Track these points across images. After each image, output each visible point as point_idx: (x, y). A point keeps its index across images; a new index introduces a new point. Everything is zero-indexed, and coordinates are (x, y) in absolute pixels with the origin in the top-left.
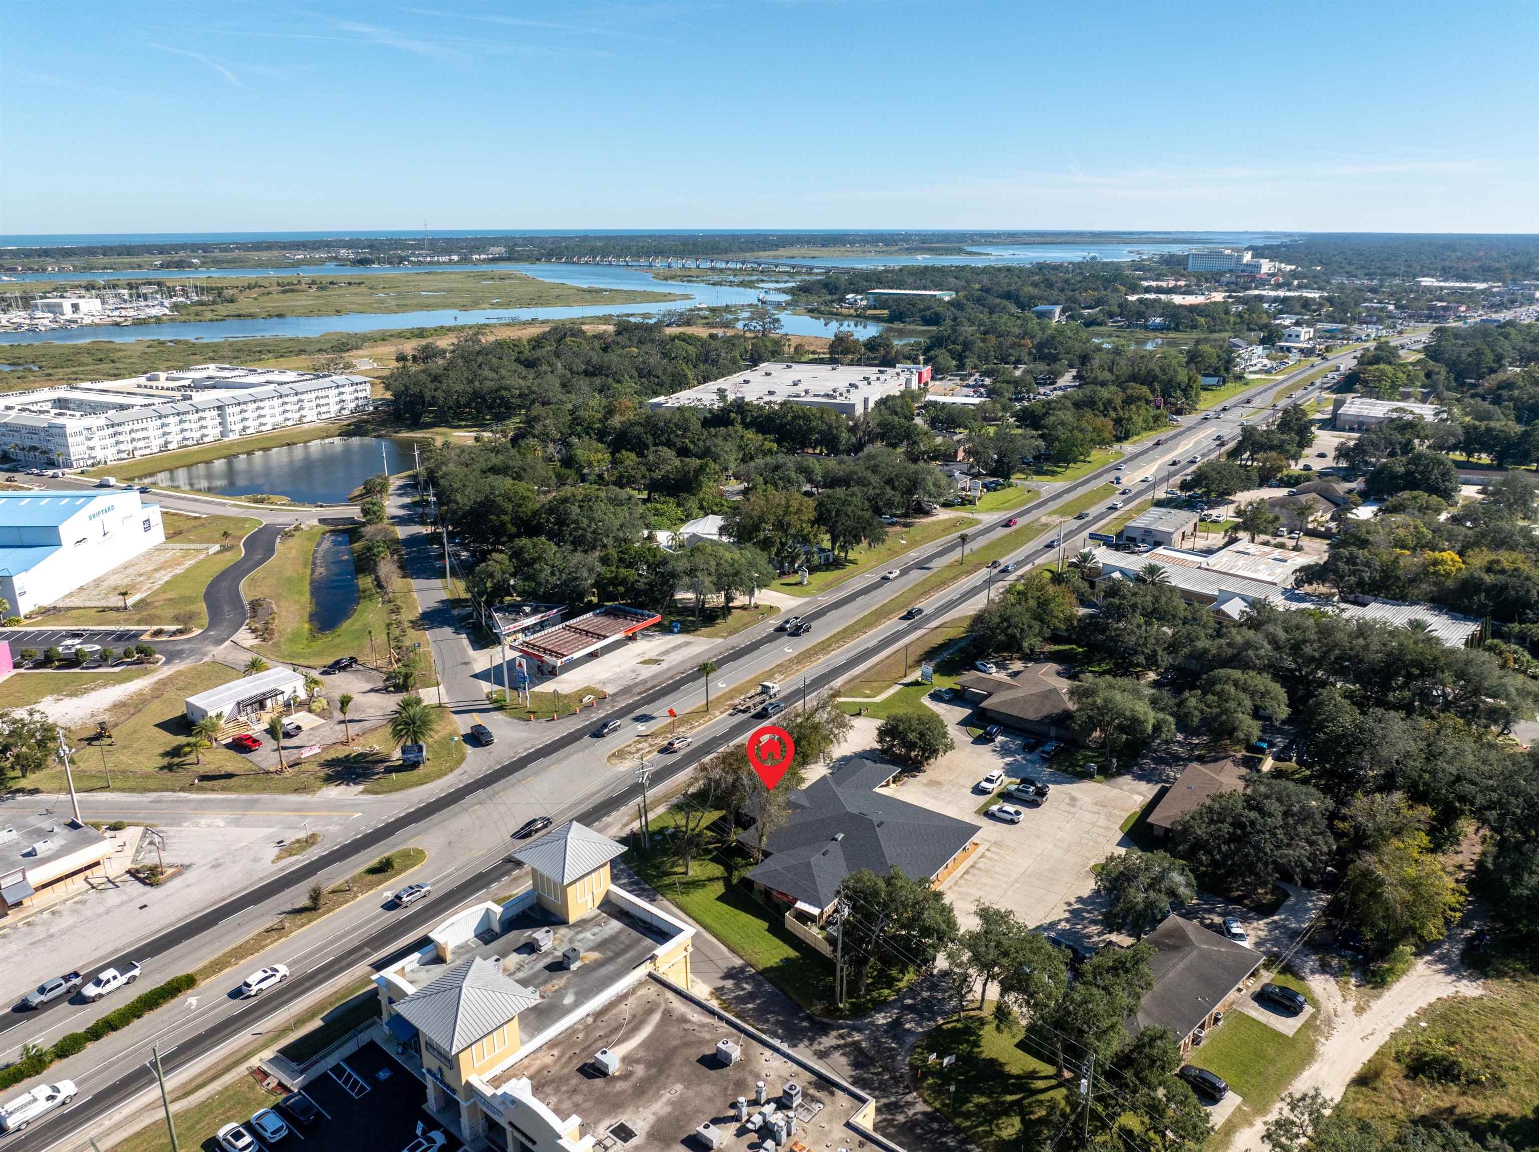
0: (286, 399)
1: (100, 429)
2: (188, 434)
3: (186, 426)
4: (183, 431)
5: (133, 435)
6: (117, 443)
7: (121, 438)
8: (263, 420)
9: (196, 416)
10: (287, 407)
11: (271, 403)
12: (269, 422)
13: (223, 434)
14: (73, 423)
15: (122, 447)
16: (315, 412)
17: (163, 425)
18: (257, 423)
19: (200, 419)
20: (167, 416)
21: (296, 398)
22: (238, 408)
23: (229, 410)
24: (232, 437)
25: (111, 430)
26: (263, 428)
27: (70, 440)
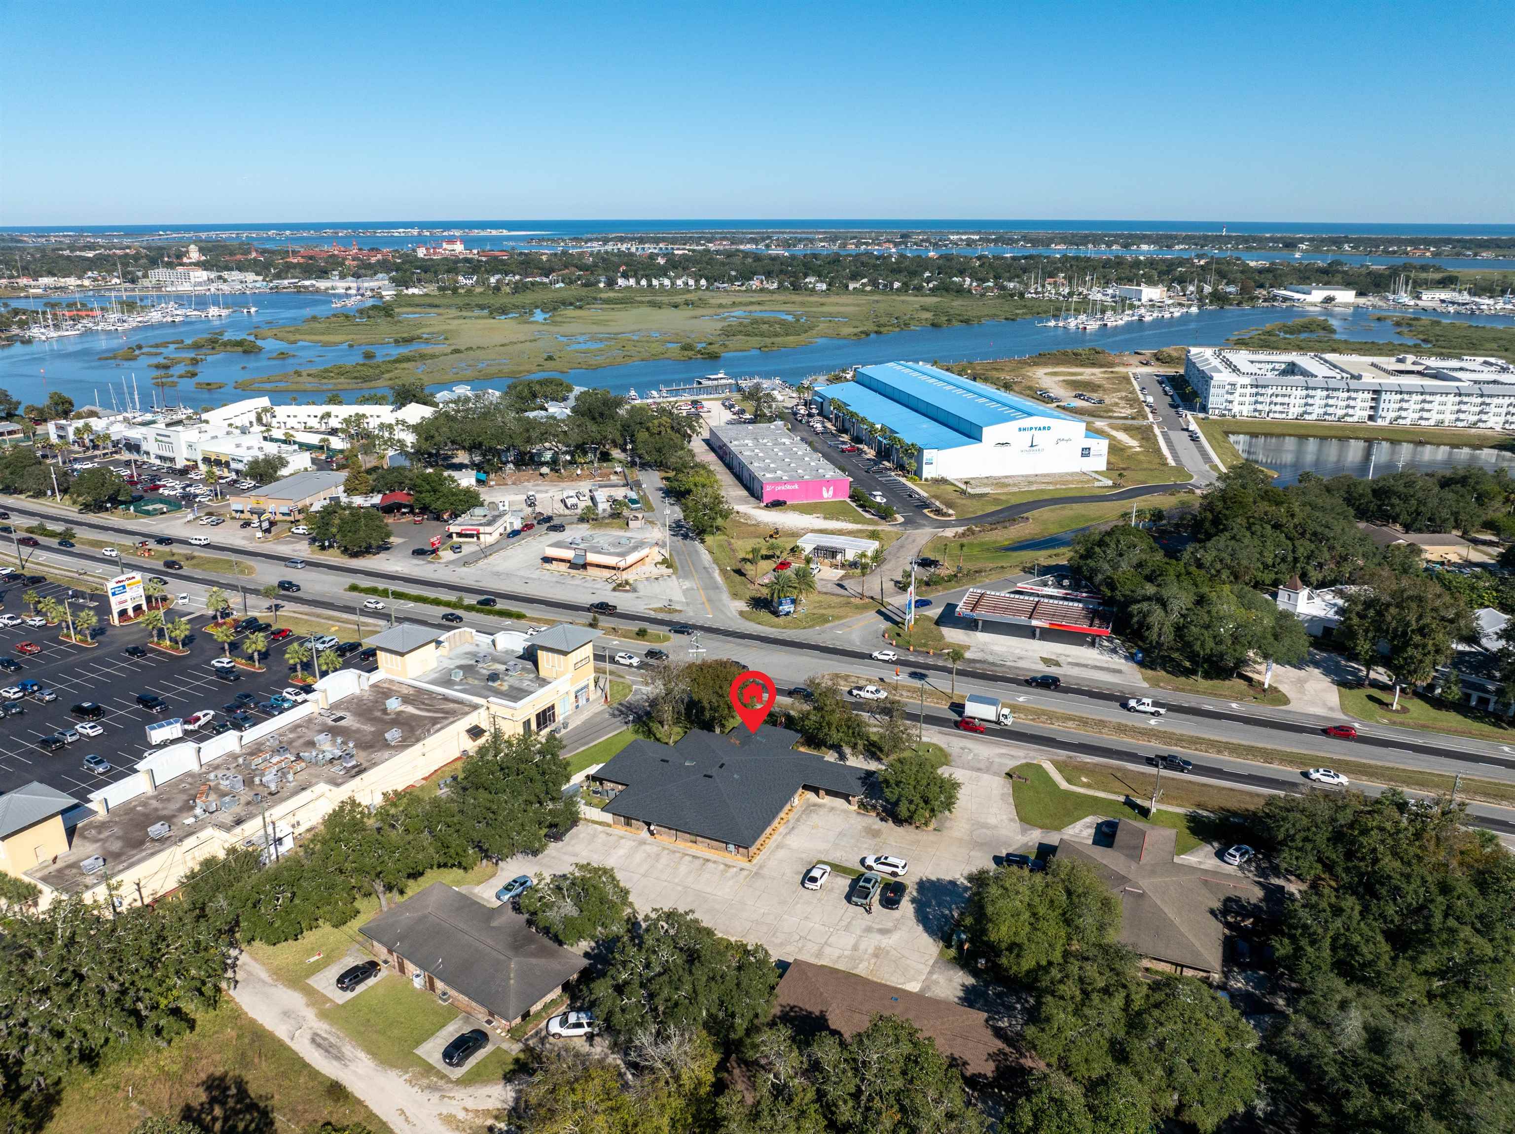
0: (1465, 399)
1: (1243, 386)
2: (1330, 410)
3: (1331, 402)
4: (1327, 405)
5: (1274, 399)
6: (1256, 402)
7: (1260, 399)
8: (1425, 415)
9: (1346, 395)
10: (1464, 407)
11: (1444, 398)
12: (1434, 417)
13: (1371, 418)
14: (1222, 377)
15: (1259, 407)
16: (1502, 419)
17: (1307, 396)
18: (1417, 416)
19: (1349, 398)
20: (1315, 389)
21: (1479, 400)
22: (1399, 397)
23: (1384, 396)
24: (1380, 422)
25: (1254, 390)
26: (1423, 423)
27: (1212, 390)
